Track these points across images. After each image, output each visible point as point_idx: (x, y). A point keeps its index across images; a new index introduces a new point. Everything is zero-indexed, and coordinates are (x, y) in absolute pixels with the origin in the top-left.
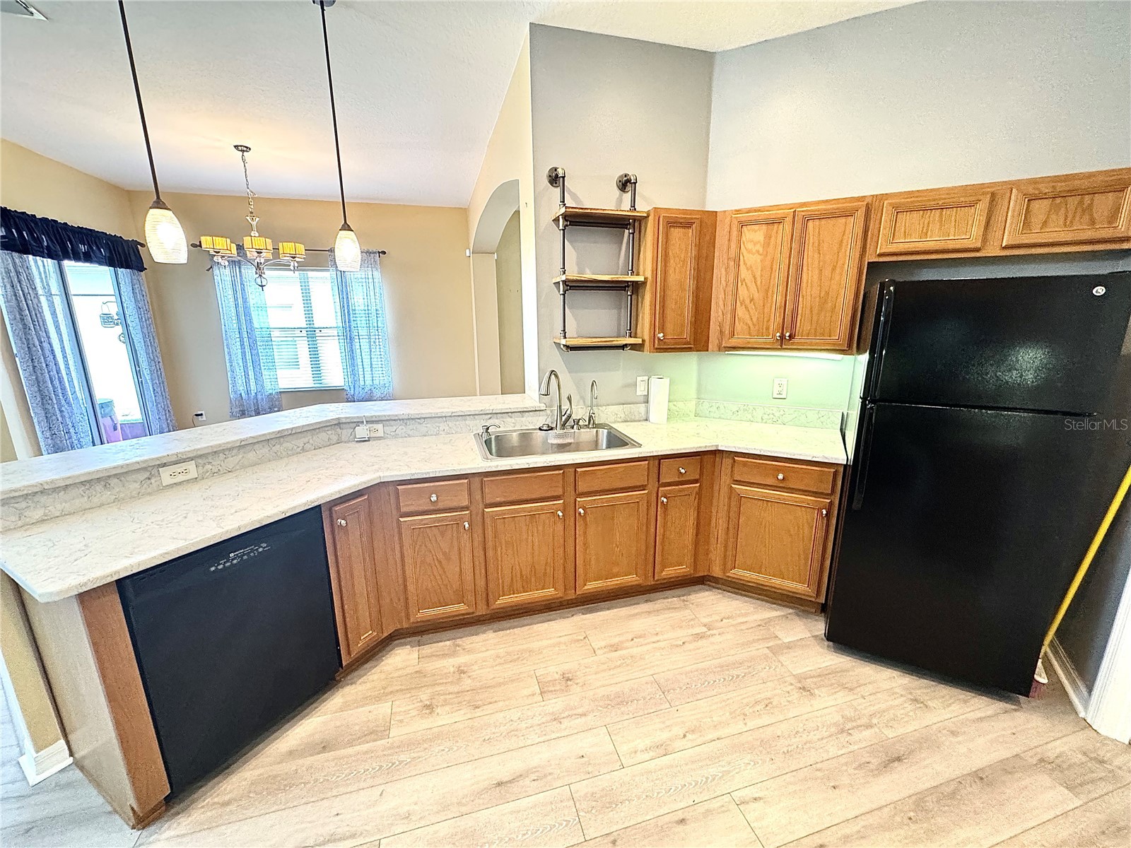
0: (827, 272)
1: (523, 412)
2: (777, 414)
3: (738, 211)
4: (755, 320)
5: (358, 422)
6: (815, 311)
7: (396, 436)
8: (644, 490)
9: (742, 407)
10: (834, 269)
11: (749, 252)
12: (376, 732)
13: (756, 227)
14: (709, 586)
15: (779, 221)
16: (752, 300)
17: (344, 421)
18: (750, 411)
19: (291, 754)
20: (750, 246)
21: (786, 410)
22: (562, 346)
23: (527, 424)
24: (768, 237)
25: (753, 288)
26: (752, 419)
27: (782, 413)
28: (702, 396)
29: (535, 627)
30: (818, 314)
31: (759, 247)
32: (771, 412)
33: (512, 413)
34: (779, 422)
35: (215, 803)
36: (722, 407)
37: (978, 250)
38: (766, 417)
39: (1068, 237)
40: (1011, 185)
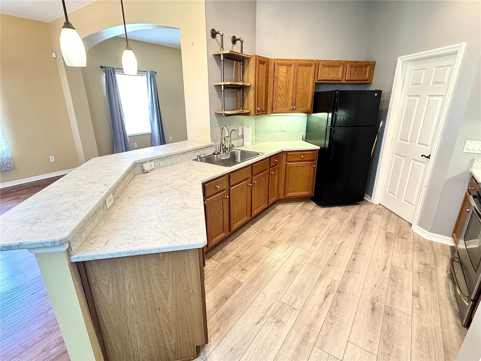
0: (305, 85)
1: (207, 147)
2: (283, 137)
3: (277, 60)
4: (283, 102)
5: (142, 162)
6: (302, 99)
7: (159, 167)
8: (266, 170)
9: (272, 136)
10: (307, 85)
11: (281, 76)
12: (237, 284)
13: (283, 67)
14: (277, 203)
15: (290, 65)
16: (282, 94)
17: (138, 162)
18: (275, 137)
19: (217, 307)
20: (281, 74)
21: (286, 135)
22: (223, 115)
23: (208, 153)
24: (287, 71)
25: (283, 90)
26: (275, 140)
27: (285, 137)
28: (257, 134)
29: (243, 234)
30: (303, 100)
31: (284, 74)
32: (281, 137)
33: (203, 148)
34: (284, 140)
35: (213, 333)
36: (265, 137)
37: (340, 81)
38: (280, 139)
39: (357, 79)
40: (347, 62)
